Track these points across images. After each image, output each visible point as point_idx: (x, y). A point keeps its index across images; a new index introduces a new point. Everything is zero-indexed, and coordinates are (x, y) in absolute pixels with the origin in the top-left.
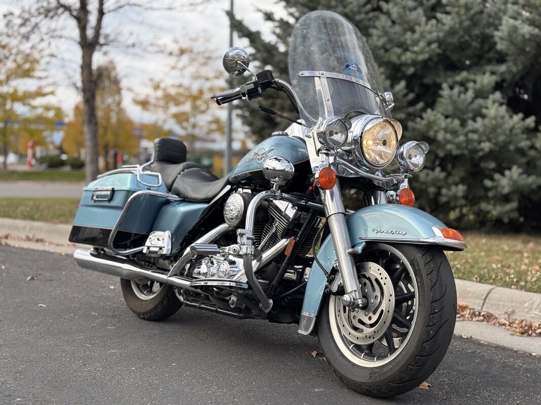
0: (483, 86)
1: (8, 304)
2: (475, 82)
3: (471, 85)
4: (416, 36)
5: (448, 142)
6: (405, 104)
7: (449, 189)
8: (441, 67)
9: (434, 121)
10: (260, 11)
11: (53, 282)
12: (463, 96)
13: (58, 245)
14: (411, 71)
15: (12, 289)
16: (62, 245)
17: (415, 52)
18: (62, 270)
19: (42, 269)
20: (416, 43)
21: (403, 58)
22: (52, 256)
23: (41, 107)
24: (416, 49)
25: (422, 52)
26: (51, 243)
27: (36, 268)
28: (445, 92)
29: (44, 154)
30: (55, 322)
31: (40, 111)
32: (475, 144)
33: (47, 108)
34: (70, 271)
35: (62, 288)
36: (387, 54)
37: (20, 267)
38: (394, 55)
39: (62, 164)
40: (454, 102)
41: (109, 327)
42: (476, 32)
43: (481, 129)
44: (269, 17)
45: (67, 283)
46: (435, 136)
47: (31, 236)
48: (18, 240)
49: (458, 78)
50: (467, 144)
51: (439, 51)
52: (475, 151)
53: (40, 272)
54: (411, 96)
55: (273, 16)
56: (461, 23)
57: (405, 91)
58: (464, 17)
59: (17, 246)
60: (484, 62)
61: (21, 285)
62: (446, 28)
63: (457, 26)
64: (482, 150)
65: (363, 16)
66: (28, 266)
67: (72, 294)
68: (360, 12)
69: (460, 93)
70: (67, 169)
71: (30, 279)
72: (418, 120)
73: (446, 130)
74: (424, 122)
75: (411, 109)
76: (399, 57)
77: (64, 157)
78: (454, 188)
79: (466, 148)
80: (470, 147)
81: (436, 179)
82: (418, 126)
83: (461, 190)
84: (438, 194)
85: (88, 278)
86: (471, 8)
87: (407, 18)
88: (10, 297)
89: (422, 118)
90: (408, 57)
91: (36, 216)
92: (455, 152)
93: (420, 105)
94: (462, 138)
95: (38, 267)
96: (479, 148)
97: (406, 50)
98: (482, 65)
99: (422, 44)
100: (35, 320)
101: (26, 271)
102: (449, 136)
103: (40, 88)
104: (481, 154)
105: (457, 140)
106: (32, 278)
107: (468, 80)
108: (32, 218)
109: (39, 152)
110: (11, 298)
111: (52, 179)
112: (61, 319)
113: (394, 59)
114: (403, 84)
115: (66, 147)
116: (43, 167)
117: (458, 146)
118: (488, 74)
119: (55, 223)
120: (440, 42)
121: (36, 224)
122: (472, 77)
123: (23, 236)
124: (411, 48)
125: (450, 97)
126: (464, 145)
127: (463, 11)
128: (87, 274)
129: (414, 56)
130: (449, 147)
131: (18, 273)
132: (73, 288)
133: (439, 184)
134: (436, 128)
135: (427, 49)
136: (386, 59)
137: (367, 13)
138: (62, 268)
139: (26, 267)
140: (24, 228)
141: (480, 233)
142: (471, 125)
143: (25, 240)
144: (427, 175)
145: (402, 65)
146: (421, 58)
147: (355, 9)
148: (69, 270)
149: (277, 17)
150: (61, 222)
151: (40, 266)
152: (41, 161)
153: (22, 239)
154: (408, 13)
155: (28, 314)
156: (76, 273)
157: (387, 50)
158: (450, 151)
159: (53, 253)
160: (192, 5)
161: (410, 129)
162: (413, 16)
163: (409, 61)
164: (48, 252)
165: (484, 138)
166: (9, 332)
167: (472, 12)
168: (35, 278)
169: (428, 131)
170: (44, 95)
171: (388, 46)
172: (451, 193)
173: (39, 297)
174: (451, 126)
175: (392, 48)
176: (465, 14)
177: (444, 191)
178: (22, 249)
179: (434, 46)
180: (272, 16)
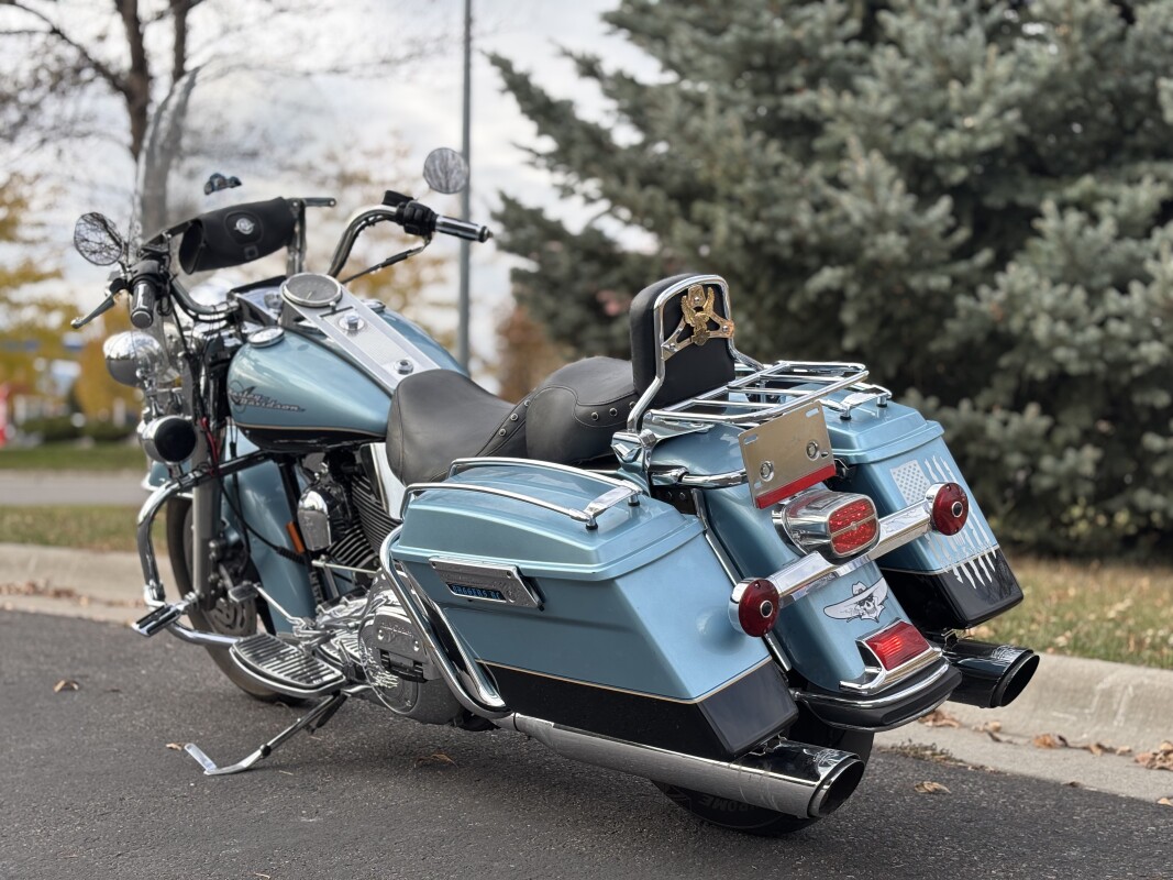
0: (1135, 209)
1: (11, 757)
2: (1115, 201)
3: (1104, 208)
4: (975, 89)
5: (1059, 341)
6: (945, 256)
7: (1060, 457)
8: (1021, 169)
9: (1026, 295)
10: (567, 54)
11: (121, 696)
12: (1089, 232)
13: (110, 604)
14: (959, 174)
15: (17, 716)
16: (122, 604)
17: (971, 131)
18: (138, 664)
19: (86, 664)
20: (971, 107)
21: (941, 144)
22: (105, 630)
23: (31, 303)
24: (969, 122)
25: (985, 130)
26: (92, 600)
27: (69, 659)
28: (1049, 224)
29: (35, 414)
30: (151, 805)
31: (29, 314)
32: (1124, 348)
33: (47, 307)
34: (160, 666)
35: (149, 711)
36: (901, 137)
37: (28, 658)
38: (919, 138)
39: (73, 434)
40: (1069, 249)
41: (304, 819)
42: (1110, 83)
43: (1139, 312)
44: (589, 68)
45: (158, 697)
46: (1026, 329)
47: (41, 583)
48: (9, 593)
49: (1073, 192)
50: (1103, 350)
51: (1022, 129)
52: (1127, 364)
53: (82, 670)
54: (962, 235)
55: (599, 67)
56: (1073, 61)
57: (951, 221)
58: (1082, 48)
59: (9, 606)
60: (1123, 156)
61: (37, 705)
62: (1042, 72)
63: (1066, 68)
64: (1142, 360)
65: (838, 48)
66: (47, 656)
67: (179, 726)
68: (830, 39)
69: (1082, 226)
70: (86, 445)
71: (62, 690)
72: (984, 291)
73: (1054, 314)
74: (1000, 296)
75: (962, 267)
76: (931, 143)
77: (78, 420)
78: (1071, 456)
79: (1100, 357)
80: (1109, 355)
81: (1027, 434)
82: (985, 307)
83: (1087, 459)
84: (1034, 469)
85: (208, 683)
86: (1098, 28)
87: (946, 52)
88: (14, 737)
89: (995, 287)
90: (951, 142)
91: (52, 537)
92: (1075, 368)
93: (985, 256)
94: (1093, 333)
95: (74, 658)
96: (1133, 355)
97: (948, 125)
98: (1119, 165)
99: (988, 109)
100: (93, 799)
101: (45, 667)
102: (1062, 328)
103: (29, 263)
104: (1137, 370)
105: (1079, 338)
106: (68, 688)
107: (1095, 197)
108: (43, 541)
109: (22, 409)
110: (17, 741)
111: (58, 466)
112: (166, 799)
113: (918, 146)
114: (944, 205)
115: (85, 397)
116: (33, 442)
117: (1083, 353)
118: (1148, 181)
119: (101, 551)
120: (1026, 106)
121: (52, 553)
122: (1105, 189)
123: (22, 584)
124: (958, 121)
125: (1061, 234)
126: (1095, 350)
127: (1077, 35)
128: (205, 674)
129: (967, 139)
130: (1061, 353)
131: (24, 673)
132: (178, 710)
133: (1034, 445)
134: (1028, 310)
135: (996, 124)
136: (897, 148)
137: (846, 41)
138: (136, 660)
139: (42, 659)
140: (24, 565)
141: (1127, 564)
142: (1113, 302)
143: (27, 594)
144: (1005, 423)
145: (935, 161)
146: (983, 143)
147: (820, 32)
148: (156, 664)
149: (608, 67)
150: (115, 549)
151: (79, 655)
152: (29, 427)
153: (18, 591)
154: (946, 39)
155: (72, 785)
156: (177, 673)
157: (898, 128)
158: (1061, 365)
159: (106, 623)
160: (385, 62)
161: (962, 313)
162: (958, 46)
163: (955, 152)
164: (91, 621)
165: (1146, 333)
166: (27, 838)
167: (1102, 35)
168: (76, 687)
169: (1006, 318)
170: (39, 278)
171: (903, 119)
172: (1064, 467)
173: (93, 737)
174: (1067, 305)
175: (912, 121)
176: (1084, 40)
177: (1047, 462)
178: (25, 614)
179: (1012, 116)
180: (596, 68)
